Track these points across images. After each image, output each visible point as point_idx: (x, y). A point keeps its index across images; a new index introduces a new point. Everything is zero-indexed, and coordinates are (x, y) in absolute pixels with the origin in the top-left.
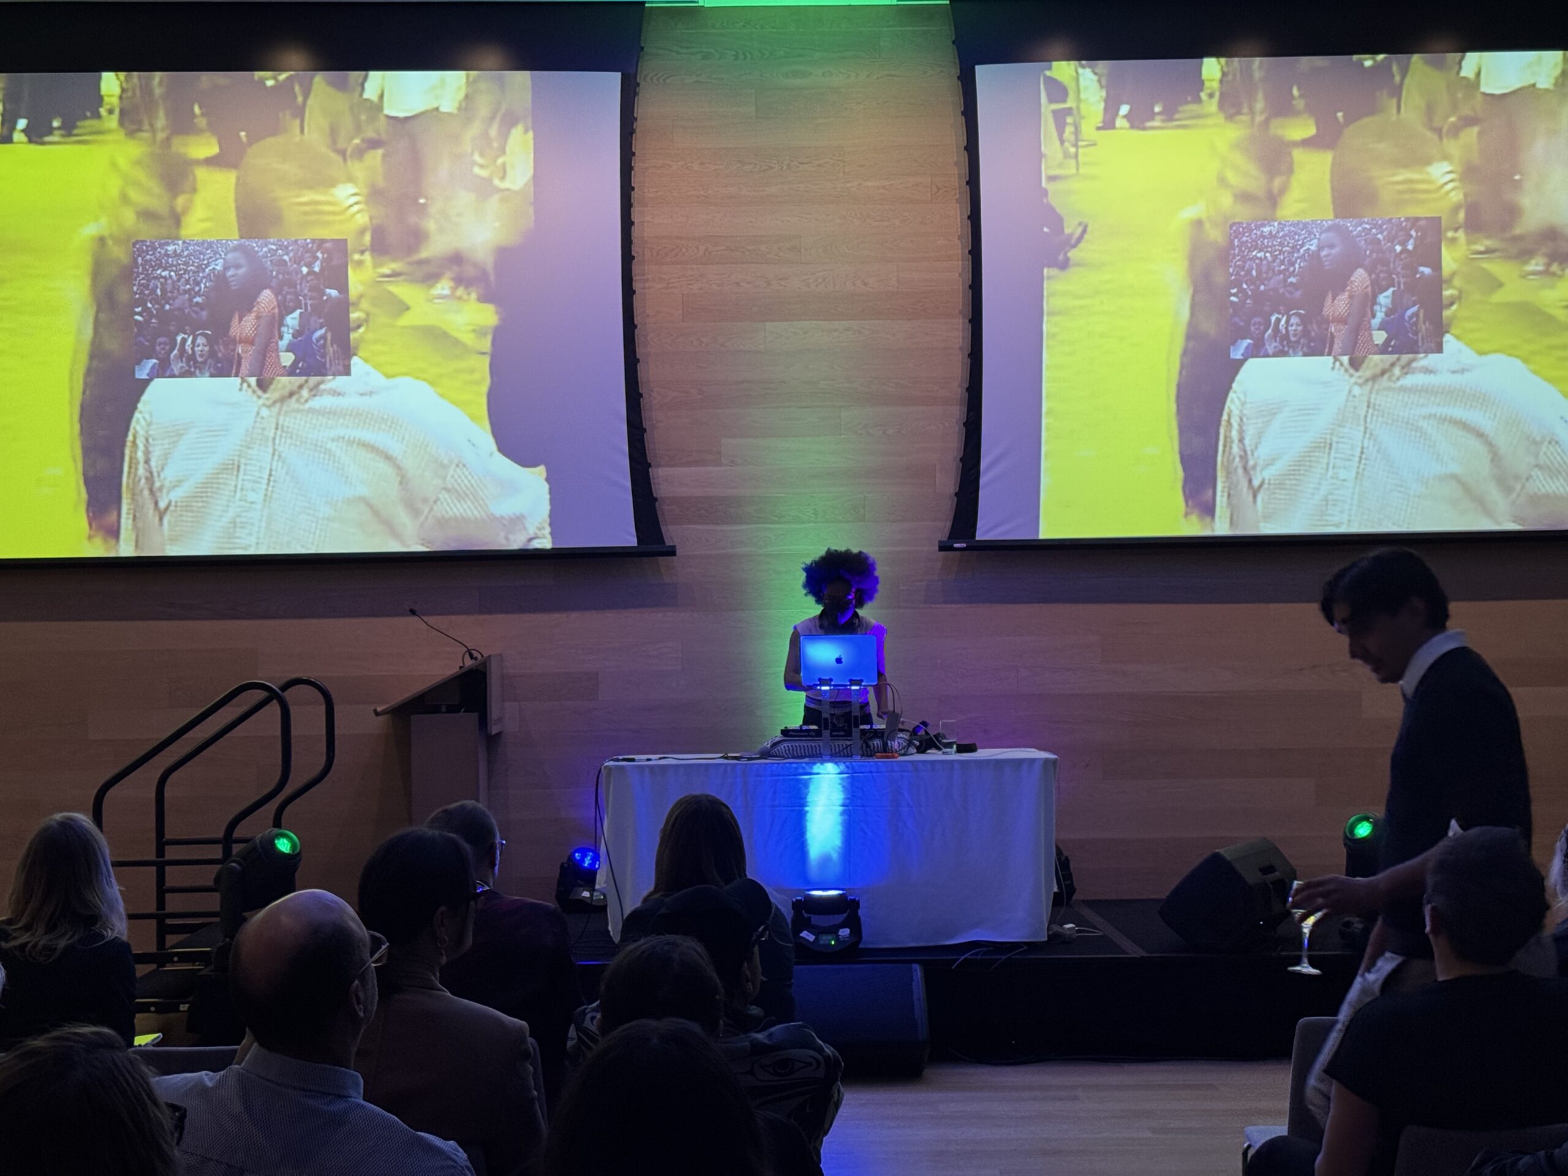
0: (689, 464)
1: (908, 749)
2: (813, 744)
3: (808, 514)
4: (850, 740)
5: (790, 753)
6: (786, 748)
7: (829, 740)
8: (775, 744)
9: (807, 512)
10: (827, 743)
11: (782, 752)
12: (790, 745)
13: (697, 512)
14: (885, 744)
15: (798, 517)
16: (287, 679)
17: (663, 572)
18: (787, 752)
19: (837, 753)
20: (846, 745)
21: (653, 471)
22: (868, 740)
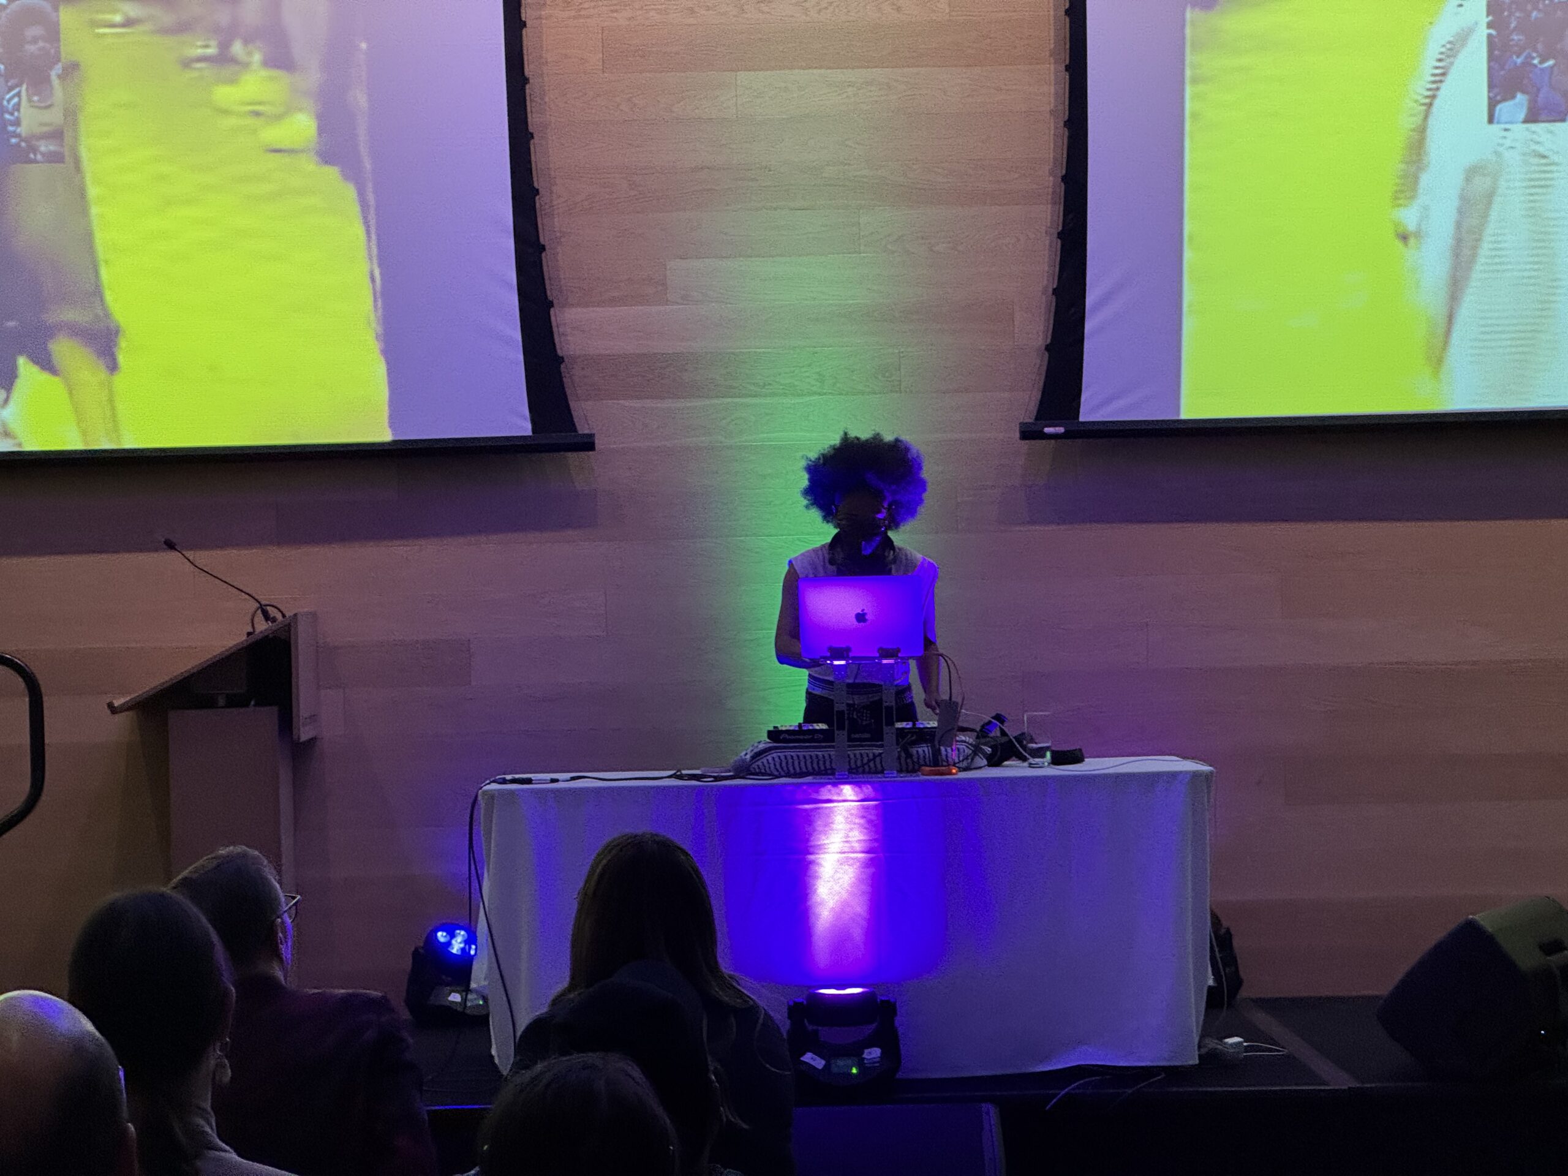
0: (613, 302)
1: (972, 759)
2: (820, 754)
3: (807, 380)
4: (882, 746)
5: (782, 768)
6: (777, 759)
7: (846, 747)
8: (759, 754)
9: (807, 377)
10: (842, 752)
11: (770, 767)
12: (782, 756)
13: (629, 380)
14: (936, 751)
15: (791, 385)
17: (574, 476)
18: (778, 766)
19: (860, 767)
20: (873, 754)
21: (557, 314)
22: (909, 746)
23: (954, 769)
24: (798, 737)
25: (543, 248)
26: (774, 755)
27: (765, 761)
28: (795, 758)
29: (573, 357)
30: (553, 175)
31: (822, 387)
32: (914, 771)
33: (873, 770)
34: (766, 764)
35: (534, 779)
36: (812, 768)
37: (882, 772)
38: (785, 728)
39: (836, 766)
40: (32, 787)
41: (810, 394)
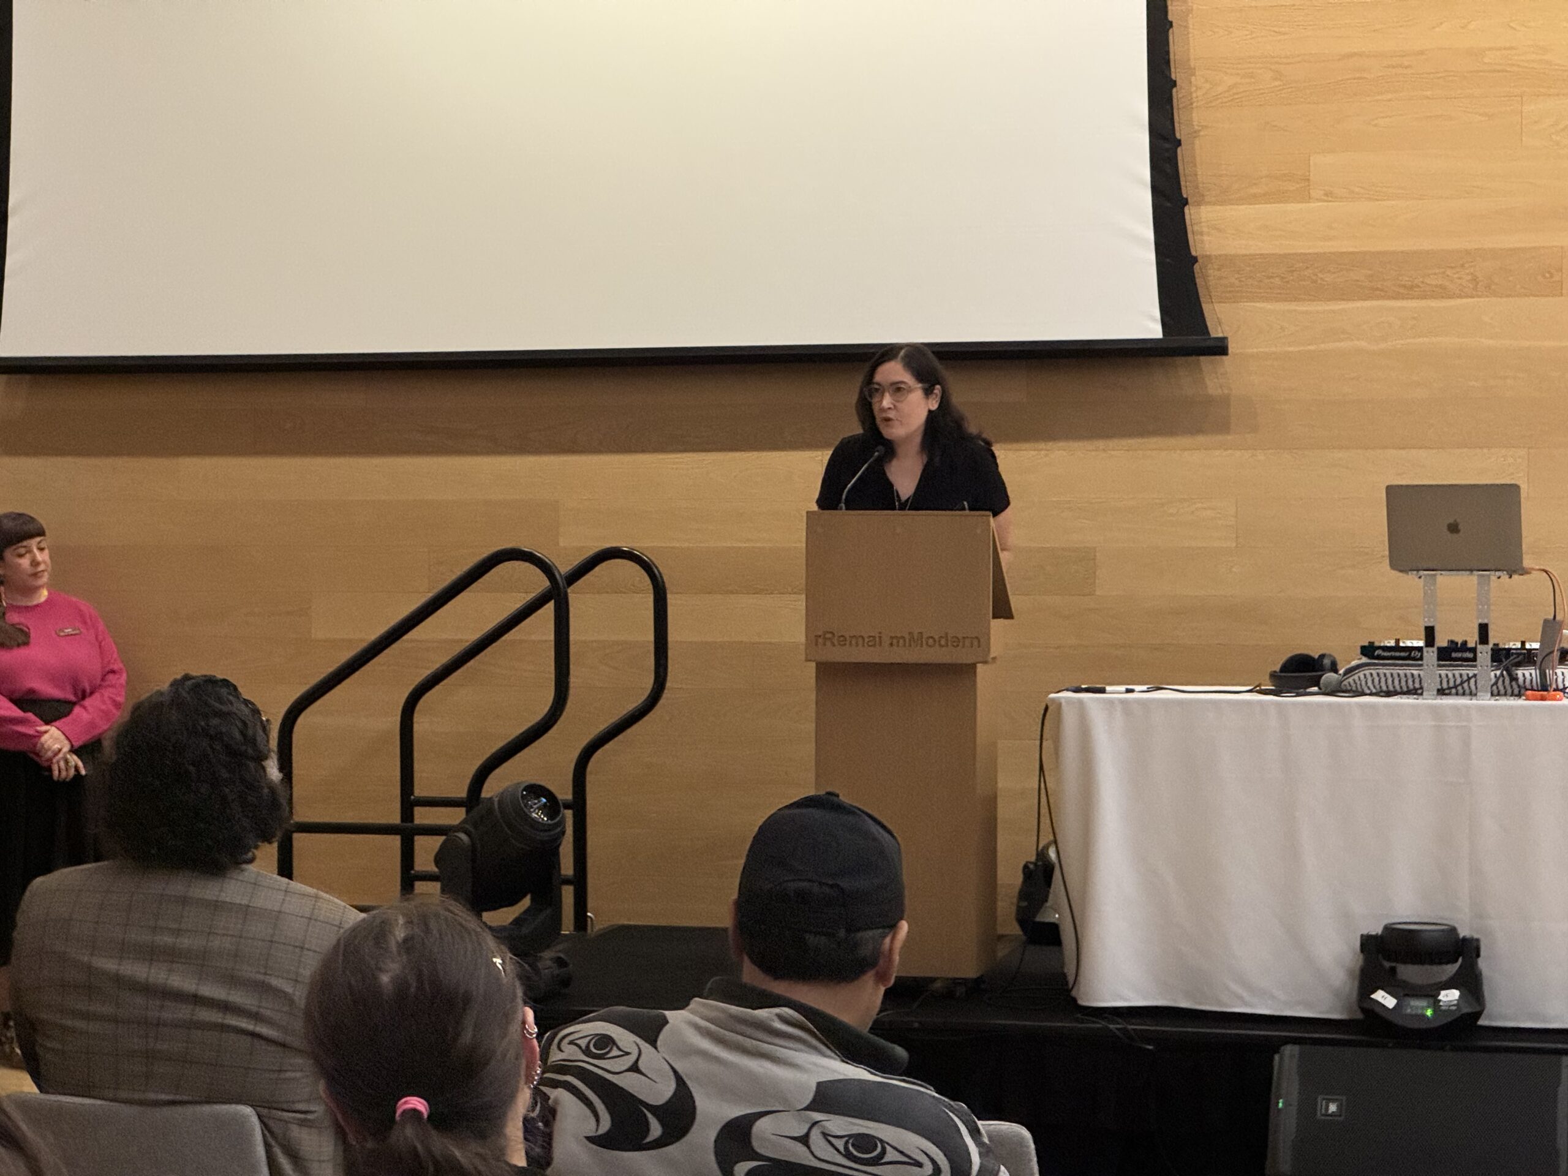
0: (1254, 199)
2: (1415, 673)
3: (1459, 281)
5: (1374, 687)
6: (1368, 676)
7: (1436, 666)
8: (1350, 671)
9: (1460, 278)
10: (1431, 671)
11: (1361, 685)
12: (1374, 672)
13: (1267, 281)
14: (1543, 675)
15: (1441, 286)
16: (597, 550)
17: (1208, 382)
18: (1370, 684)
19: (1452, 688)
20: (1468, 675)
21: (1192, 212)
22: (1514, 668)
23: (1559, 694)
24: (1393, 654)
25: (1179, 143)
26: (1367, 672)
27: (1356, 677)
28: (1389, 676)
29: (1208, 257)
30: (1192, 64)
31: (1475, 289)
32: (1519, 695)
33: (1467, 691)
34: (1357, 681)
35: (1108, 688)
36: (1401, 687)
37: (1476, 695)
38: (1382, 645)
39: (1425, 685)
40: (655, 683)
41: (1460, 297)
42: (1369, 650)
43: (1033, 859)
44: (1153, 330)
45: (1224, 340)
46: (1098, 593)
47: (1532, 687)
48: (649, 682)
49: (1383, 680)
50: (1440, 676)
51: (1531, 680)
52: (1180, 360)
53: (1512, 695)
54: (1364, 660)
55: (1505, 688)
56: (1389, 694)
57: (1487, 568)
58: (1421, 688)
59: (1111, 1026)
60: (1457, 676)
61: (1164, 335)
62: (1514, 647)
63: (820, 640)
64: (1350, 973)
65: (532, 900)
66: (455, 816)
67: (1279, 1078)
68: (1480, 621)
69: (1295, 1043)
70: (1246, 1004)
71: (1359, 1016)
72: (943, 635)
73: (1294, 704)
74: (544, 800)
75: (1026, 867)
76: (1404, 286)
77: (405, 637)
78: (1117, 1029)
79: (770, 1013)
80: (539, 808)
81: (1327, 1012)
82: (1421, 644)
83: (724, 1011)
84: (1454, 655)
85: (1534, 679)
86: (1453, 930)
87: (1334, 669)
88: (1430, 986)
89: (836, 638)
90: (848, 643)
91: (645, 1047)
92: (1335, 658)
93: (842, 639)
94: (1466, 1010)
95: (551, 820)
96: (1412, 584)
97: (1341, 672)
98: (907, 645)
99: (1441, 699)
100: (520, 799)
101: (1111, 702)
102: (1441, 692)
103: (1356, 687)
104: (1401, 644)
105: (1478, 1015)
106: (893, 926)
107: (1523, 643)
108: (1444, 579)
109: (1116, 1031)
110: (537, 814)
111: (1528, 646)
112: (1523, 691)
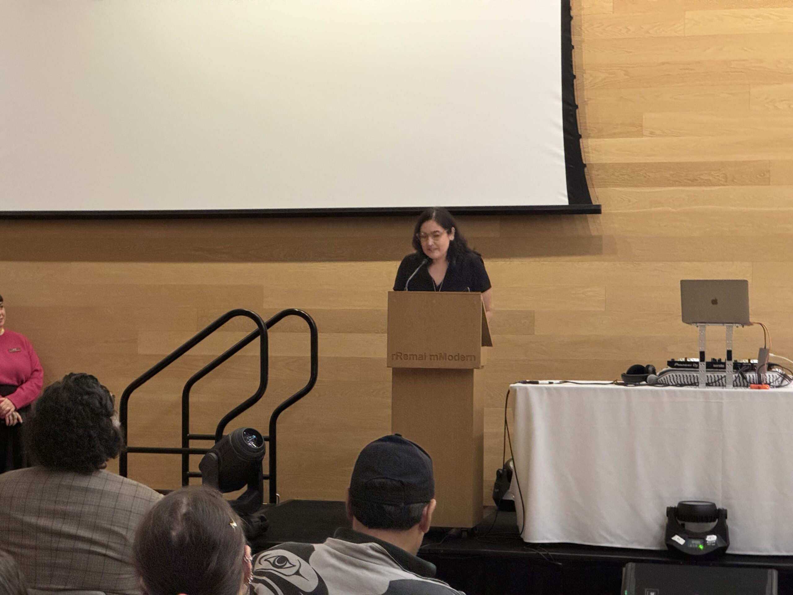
1: (782, 382)
2: (695, 375)
4: (724, 372)
5: (674, 382)
6: (671, 376)
7: (705, 371)
8: (662, 373)
9: (718, 176)
10: (703, 374)
11: (667, 381)
12: (674, 375)
13: (621, 177)
14: (759, 376)
15: (709, 180)
16: (283, 310)
17: (591, 227)
18: (672, 380)
19: (714, 382)
20: (721, 376)
21: (583, 141)
22: (745, 373)
23: (767, 386)
24: (684, 365)
25: (577, 107)
26: (671, 374)
27: (665, 377)
28: (682, 376)
29: (592, 165)
30: (584, 68)
31: (726, 182)
32: (747, 386)
33: (721, 384)
34: (665, 378)
35: (540, 382)
36: (688, 382)
37: (725, 386)
38: (678, 360)
39: (700, 381)
40: (311, 378)
41: (719, 185)
42: (671, 363)
43: (502, 468)
44: (564, 201)
45: (599, 206)
46: (536, 333)
47: (754, 382)
48: (308, 377)
49: (679, 377)
50: (707, 376)
51: (753, 379)
52: (576, 216)
53: (744, 386)
54: (669, 368)
55: (740, 382)
56: (681, 385)
57: (731, 322)
58: (698, 383)
59: (541, 553)
60: (716, 377)
61: (569, 203)
62: (745, 362)
63: (394, 357)
64: (662, 527)
65: (248, 487)
66: (210, 445)
67: (625, 579)
68: (728, 349)
69: (634, 562)
70: (608, 541)
71: (666, 548)
72: (457, 355)
73: (635, 390)
74: (254, 437)
75: (498, 472)
76: (690, 180)
77: (185, 354)
78: (543, 554)
79: (367, 546)
80: (252, 441)
81: (650, 546)
82: (697, 360)
83: (342, 544)
84: (715, 366)
85: (755, 379)
86: (713, 505)
87: (654, 372)
88: (702, 533)
89: (403, 355)
90: (409, 358)
91: (303, 562)
92: (654, 367)
93: (406, 356)
94: (720, 545)
95: (258, 447)
96: (693, 330)
97: (658, 374)
98: (439, 359)
99: (708, 388)
100: (242, 436)
101: (541, 388)
102: (708, 385)
103: (665, 382)
104: (688, 360)
105: (726, 548)
106: (428, 502)
107: (749, 360)
108: (710, 328)
109: (544, 556)
110: (251, 443)
111: (752, 362)
112: (749, 384)
